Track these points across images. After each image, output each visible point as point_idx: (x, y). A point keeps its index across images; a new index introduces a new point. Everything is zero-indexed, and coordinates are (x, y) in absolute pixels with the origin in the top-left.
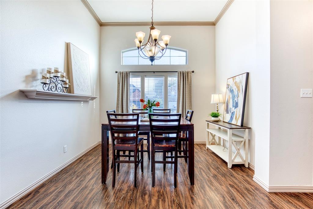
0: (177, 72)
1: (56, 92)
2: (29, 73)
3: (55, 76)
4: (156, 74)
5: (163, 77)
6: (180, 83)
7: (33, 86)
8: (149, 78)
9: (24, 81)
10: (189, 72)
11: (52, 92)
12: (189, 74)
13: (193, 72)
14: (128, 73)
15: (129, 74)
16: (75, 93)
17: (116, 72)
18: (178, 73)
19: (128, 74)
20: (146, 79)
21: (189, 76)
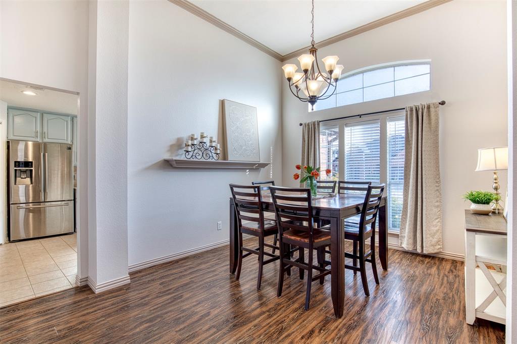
0: (404, 109)
1: (203, 160)
2: (173, 142)
3: (201, 142)
4: (363, 118)
5: (377, 123)
6: (412, 129)
7: (177, 155)
8: (352, 128)
9: (168, 151)
10: (432, 106)
11: (197, 160)
12: (432, 110)
13: (443, 103)
14: (316, 123)
15: (318, 124)
16: (229, 159)
17: (301, 125)
18: (407, 111)
19: (316, 125)
20: (347, 130)
21: (433, 114)
